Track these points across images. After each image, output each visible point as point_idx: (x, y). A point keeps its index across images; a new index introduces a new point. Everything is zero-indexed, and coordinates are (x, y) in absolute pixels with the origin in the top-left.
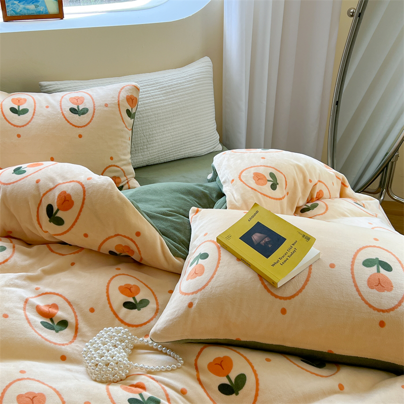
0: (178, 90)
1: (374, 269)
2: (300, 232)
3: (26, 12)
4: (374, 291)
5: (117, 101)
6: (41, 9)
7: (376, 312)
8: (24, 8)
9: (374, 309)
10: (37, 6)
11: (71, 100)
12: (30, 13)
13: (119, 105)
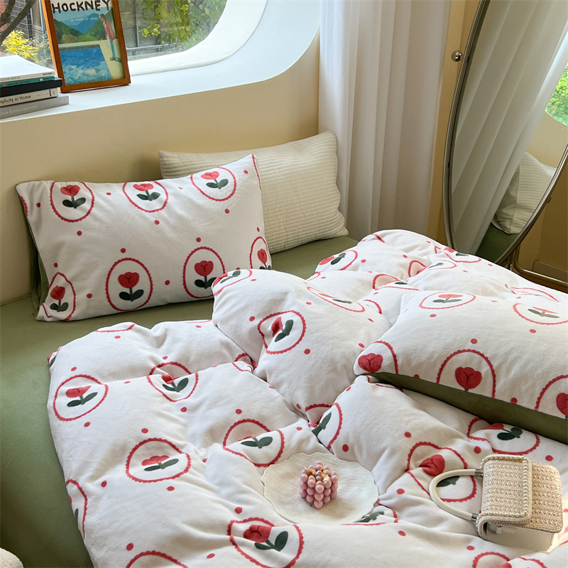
6: (103, 73)
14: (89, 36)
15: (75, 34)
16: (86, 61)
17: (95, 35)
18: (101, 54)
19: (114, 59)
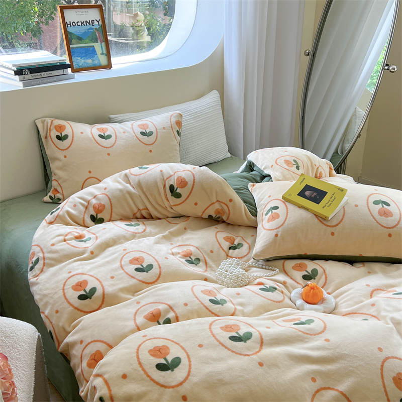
0: (201, 115)
1: (380, 206)
2: (336, 187)
3: (86, 65)
4: (383, 217)
5: (170, 125)
6: (96, 62)
7: (386, 229)
8: (85, 62)
9: (385, 227)
10: (93, 61)
11: (139, 126)
12: (89, 65)
13: (172, 127)
14: (88, 40)
15: (80, 39)
16: (87, 55)
17: (92, 40)
18: (95, 51)
19: (102, 54)
